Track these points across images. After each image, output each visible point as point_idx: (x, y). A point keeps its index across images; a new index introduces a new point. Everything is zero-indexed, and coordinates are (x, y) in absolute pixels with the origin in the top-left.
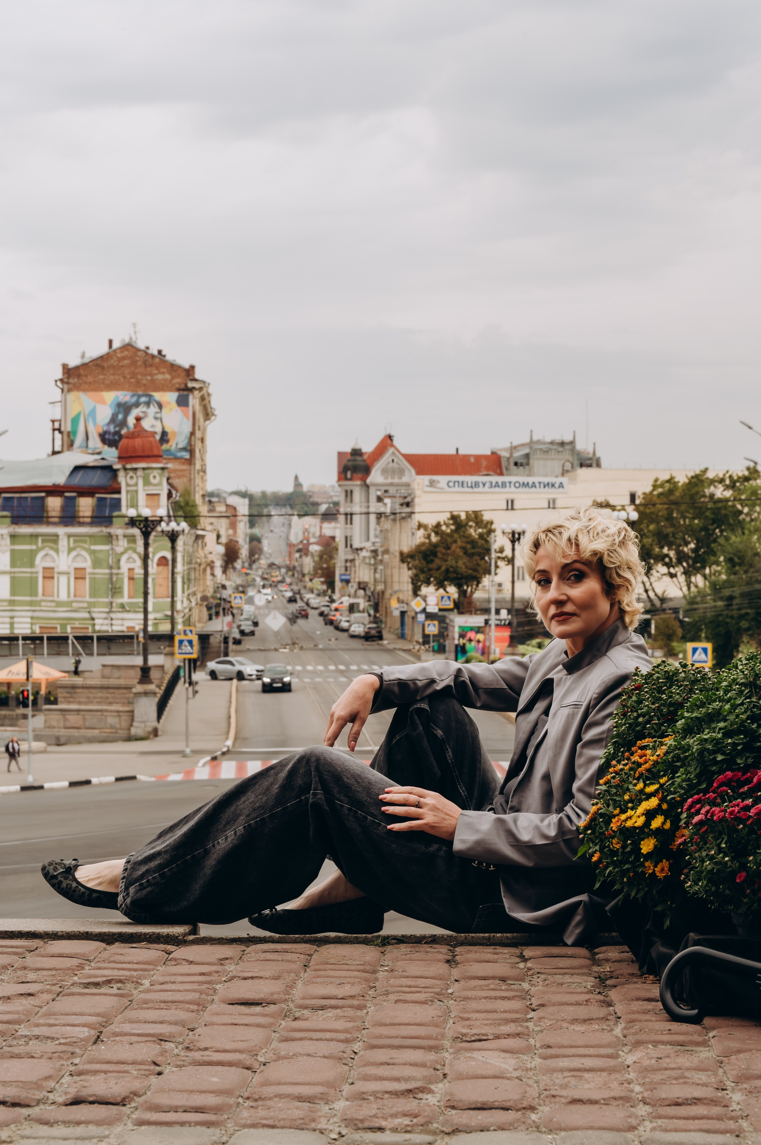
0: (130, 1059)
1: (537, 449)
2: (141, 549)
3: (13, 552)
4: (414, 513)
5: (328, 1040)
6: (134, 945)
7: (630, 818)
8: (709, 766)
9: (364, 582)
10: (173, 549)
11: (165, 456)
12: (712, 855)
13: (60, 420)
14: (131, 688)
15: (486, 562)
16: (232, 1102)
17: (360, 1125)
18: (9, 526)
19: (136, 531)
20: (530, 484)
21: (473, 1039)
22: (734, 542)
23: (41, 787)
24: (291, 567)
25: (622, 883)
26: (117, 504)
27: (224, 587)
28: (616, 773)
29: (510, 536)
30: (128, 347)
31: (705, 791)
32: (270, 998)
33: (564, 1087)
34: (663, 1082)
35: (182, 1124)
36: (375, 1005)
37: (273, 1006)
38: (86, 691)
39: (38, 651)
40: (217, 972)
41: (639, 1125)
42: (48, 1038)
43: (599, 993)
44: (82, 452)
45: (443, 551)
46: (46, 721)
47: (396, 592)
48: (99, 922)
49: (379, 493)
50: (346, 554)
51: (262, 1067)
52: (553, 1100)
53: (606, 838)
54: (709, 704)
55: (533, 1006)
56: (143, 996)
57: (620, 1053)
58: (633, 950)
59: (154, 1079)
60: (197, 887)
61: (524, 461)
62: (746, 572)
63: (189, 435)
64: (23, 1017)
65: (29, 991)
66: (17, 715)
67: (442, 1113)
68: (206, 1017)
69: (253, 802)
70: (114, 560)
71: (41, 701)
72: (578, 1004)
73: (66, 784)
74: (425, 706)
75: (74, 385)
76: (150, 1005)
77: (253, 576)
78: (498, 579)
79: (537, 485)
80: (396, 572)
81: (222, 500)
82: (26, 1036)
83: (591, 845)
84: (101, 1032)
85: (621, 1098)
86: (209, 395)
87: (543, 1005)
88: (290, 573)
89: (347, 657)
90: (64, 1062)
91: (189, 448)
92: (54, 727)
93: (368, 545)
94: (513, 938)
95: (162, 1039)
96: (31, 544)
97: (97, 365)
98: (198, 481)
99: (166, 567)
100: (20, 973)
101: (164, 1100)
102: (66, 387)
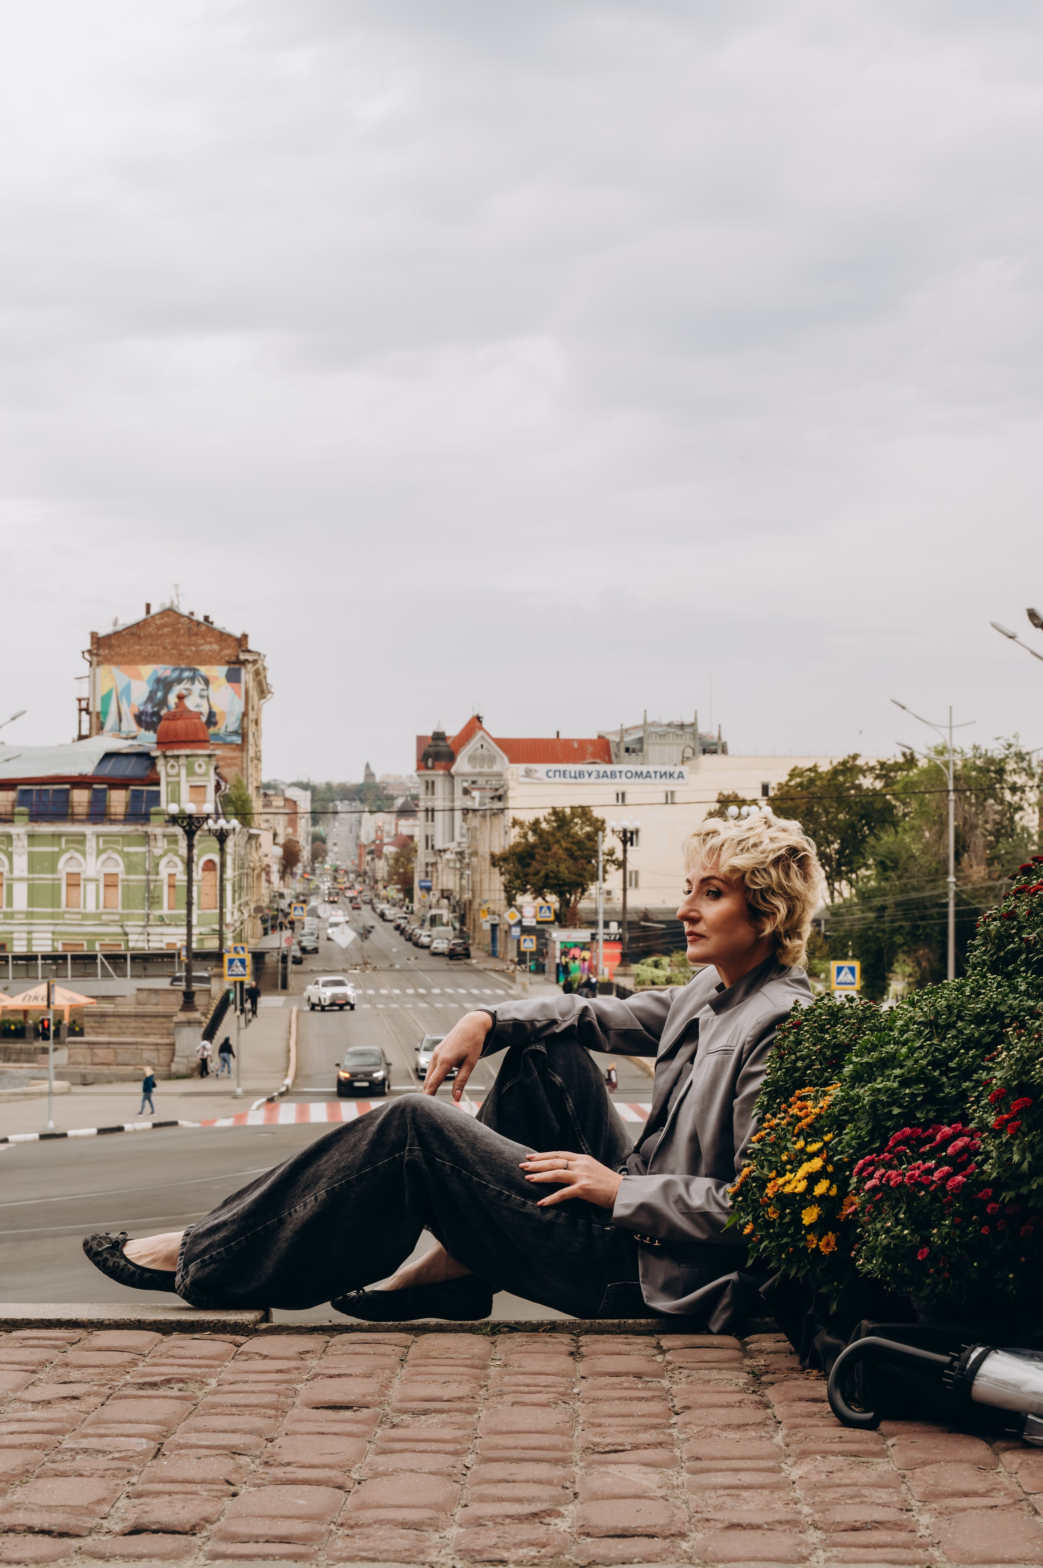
0: (198, 1478)
1: (651, 732)
2: (184, 851)
3: (31, 855)
4: (508, 808)
5: (434, 1452)
6: (196, 1336)
7: (789, 1182)
8: (883, 1120)
9: (448, 890)
10: (222, 850)
11: (212, 742)
12: (888, 1228)
13: (88, 699)
14: (172, 1016)
15: (594, 866)
16: (323, 1530)
17: (478, 1557)
18: (27, 824)
19: (178, 830)
20: (644, 774)
21: (607, 1449)
22: (887, 843)
23: (64, 1135)
24: (362, 872)
25: (779, 1259)
26: (155, 798)
27: (282, 896)
28: (771, 1128)
29: (621, 835)
30: (169, 612)
31: (879, 1151)
32: (363, 1401)
33: (719, 1508)
34: (836, 1502)
35: (265, 1557)
36: (488, 1409)
37: (365, 1410)
38: (117, 1019)
39: (61, 973)
40: (298, 1369)
41: (810, 1554)
42: (99, 1451)
43: (754, 1392)
44: (114, 736)
45: (542, 852)
46: (70, 1056)
47: (486, 902)
48: (152, 1308)
49: (465, 784)
50: (426, 856)
51: (357, 1485)
52: (707, 1524)
53: (760, 1206)
54: (882, 1047)
55: (676, 1409)
56: (209, 1399)
57: (783, 1465)
58: (792, 1339)
59: (227, 1502)
60: (270, 1264)
61: (637, 747)
62: (900, 877)
63: (240, 716)
64: (67, 1426)
65: (74, 1394)
66: (35, 1049)
67: (575, 1542)
68: (287, 1424)
69: (337, 1161)
70: (152, 865)
71: (63, 1032)
72: (729, 1406)
73: (94, 1131)
74: (542, 1048)
75: (105, 657)
76: (219, 1410)
77: (317, 883)
78: (606, 886)
79: (653, 775)
80: (485, 878)
81: (279, 793)
82: (72, 1450)
83: (742, 1214)
84: (162, 1444)
85: (788, 1522)
86: (264, 669)
87: (687, 1408)
88: (360, 879)
89: (428, 978)
90: (119, 1482)
91: (240, 731)
92: (80, 1064)
93: (453, 846)
94: (648, 1324)
95: (235, 1452)
96: (53, 845)
97: (133, 634)
98: (251, 770)
99: (212, 873)
100: (61, 1371)
101: (242, 1528)
102: (95, 659)
